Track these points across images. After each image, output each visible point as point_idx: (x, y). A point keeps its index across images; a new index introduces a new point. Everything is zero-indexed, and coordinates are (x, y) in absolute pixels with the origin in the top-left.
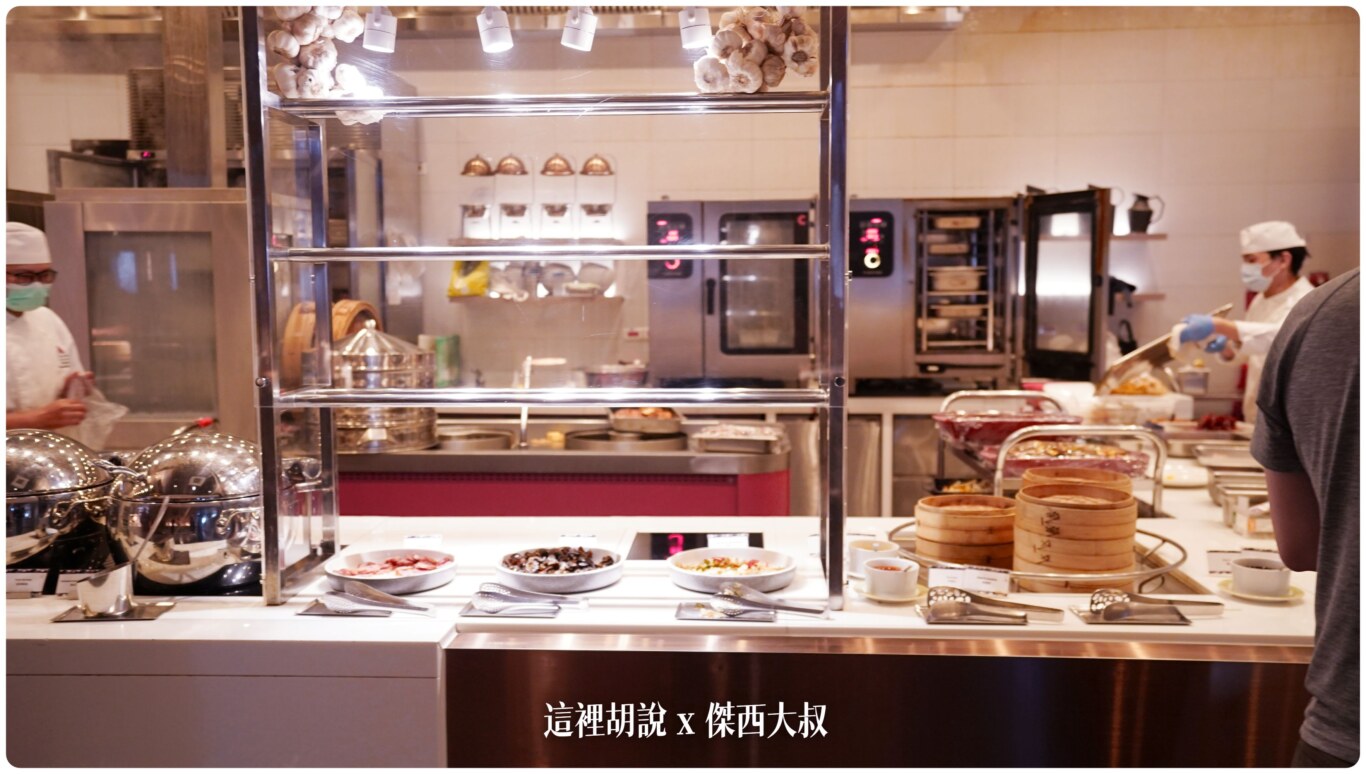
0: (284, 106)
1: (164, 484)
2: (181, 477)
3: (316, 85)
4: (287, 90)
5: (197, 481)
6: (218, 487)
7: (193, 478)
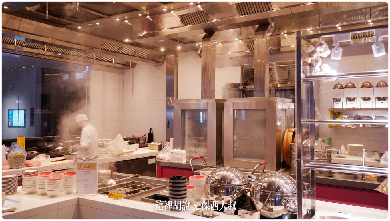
0: (306, 78)
1: (266, 187)
2: (270, 185)
3: (316, 71)
4: (307, 73)
5: (275, 187)
6: (281, 190)
7: (274, 186)
